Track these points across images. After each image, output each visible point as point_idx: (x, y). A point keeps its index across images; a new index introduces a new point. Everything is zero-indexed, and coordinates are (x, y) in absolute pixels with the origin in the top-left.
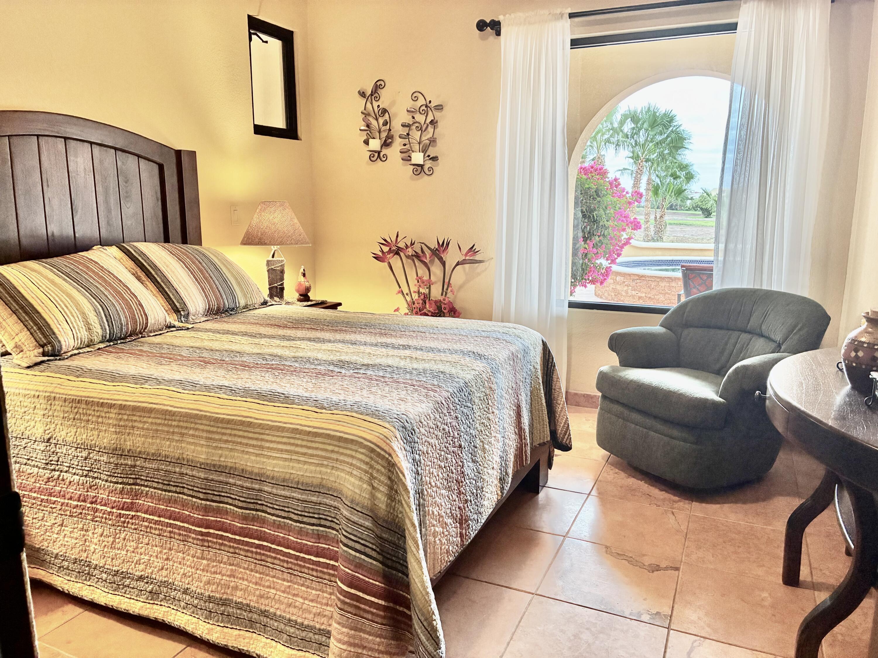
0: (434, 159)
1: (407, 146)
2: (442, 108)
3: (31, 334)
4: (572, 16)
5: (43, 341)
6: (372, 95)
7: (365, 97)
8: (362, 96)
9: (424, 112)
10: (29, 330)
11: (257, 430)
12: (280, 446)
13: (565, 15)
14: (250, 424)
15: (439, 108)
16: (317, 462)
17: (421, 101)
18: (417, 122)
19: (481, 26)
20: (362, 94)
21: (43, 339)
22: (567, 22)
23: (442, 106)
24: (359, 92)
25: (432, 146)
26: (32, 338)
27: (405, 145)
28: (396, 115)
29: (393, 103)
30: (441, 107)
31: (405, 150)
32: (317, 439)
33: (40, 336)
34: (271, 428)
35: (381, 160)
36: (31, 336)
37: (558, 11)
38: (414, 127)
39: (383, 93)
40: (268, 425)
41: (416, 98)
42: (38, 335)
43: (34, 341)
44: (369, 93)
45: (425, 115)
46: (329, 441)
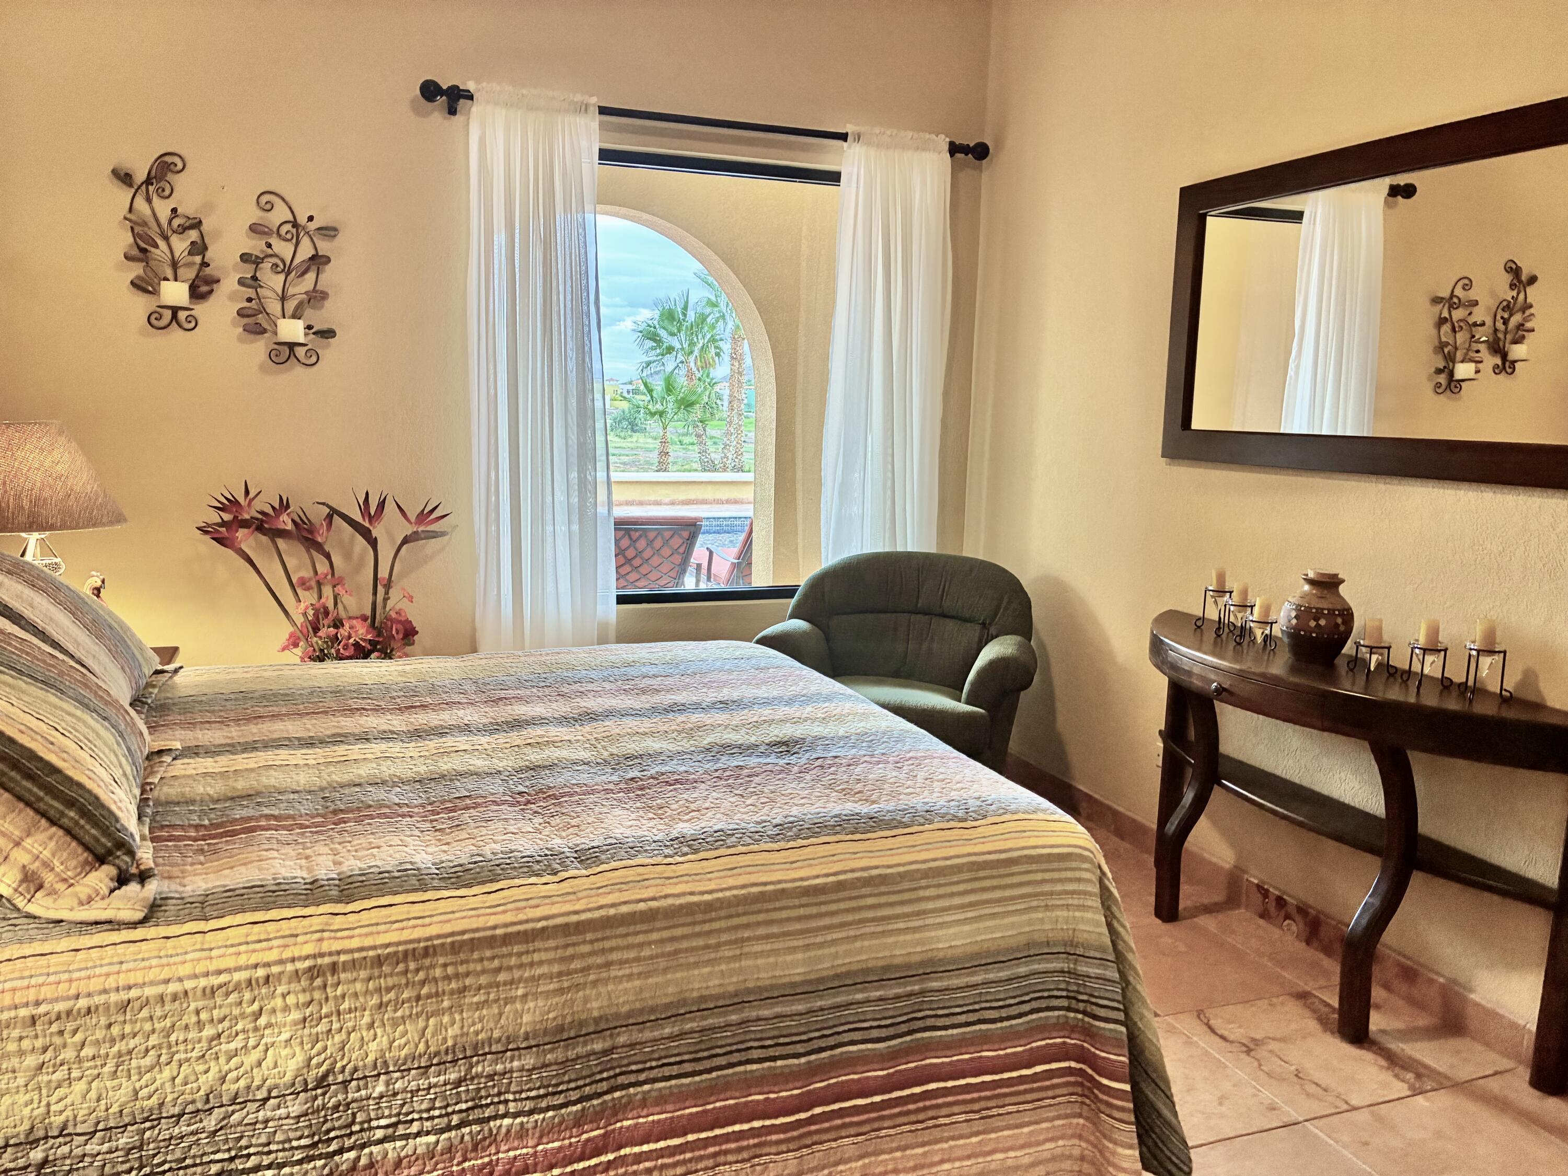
0: (328, 334)
1: (253, 304)
2: (335, 236)
3: (68, 832)
4: (603, 111)
5: (104, 846)
6: (148, 182)
7: (130, 185)
8: (124, 182)
9: (289, 236)
10: (53, 822)
11: (906, 885)
12: (957, 901)
13: (592, 108)
14: (883, 880)
15: (329, 232)
16: (1023, 906)
17: (280, 214)
18: (276, 256)
19: (430, 91)
20: (124, 177)
21: (103, 840)
22: (594, 121)
23: (335, 229)
24: (115, 173)
25: (313, 308)
26: (74, 844)
27: (249, 300)
28: (217, 234)
29: (209, 207)
30: (332, 233)
31: (250, 312)
32: (1015, 869)
33: (93, 831)
34: (926, 874)
35: (180, 326)
36: (68, 839)
37: (578, 98)
38: (267, 265)
39: (181, 182)
40: (918, 870)
41: (268, 207)
42: (88, 832)
43: (80, 850)
44: (140, 176)
45: (294, 241)
46: (1034, 867)
